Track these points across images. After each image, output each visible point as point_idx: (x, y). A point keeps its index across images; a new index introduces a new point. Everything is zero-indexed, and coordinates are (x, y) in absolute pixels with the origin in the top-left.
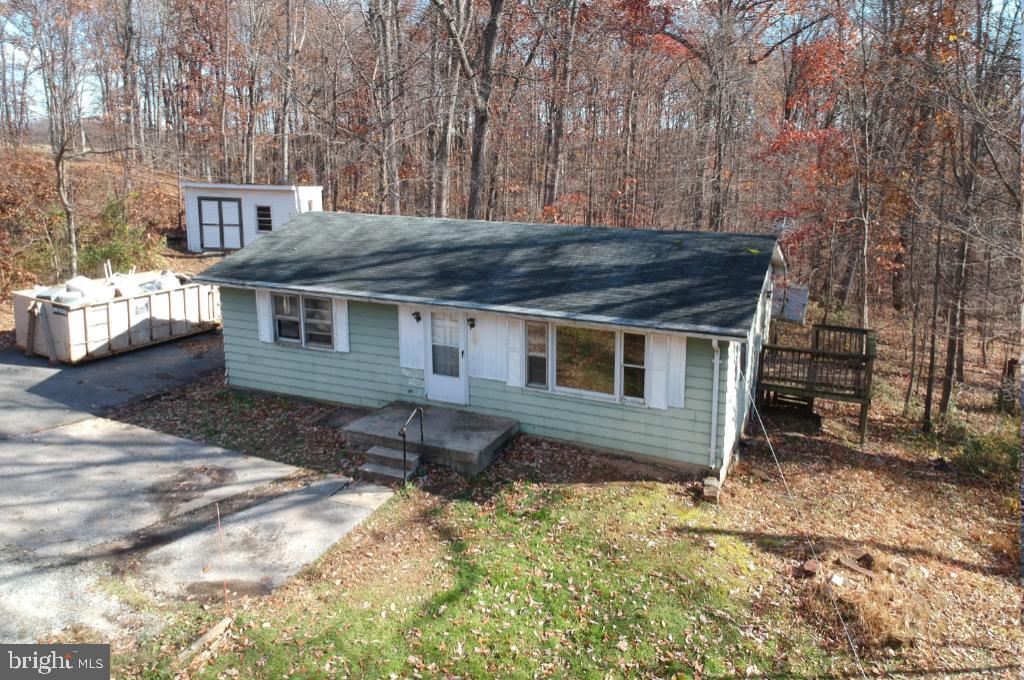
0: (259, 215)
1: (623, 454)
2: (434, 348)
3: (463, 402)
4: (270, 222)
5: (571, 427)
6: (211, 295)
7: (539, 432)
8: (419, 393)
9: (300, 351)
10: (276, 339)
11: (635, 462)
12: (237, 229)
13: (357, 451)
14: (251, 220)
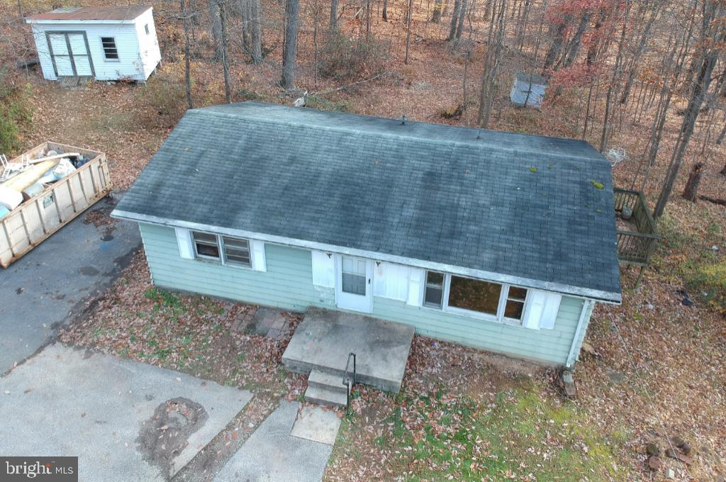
0: (105, 46)
1: (499, 352)
2: (343, 275)
3: (369, 312)
4: (115, 51)
5: (460, 334)
6: (101, 169)
7: (432, 335)
8: (330, 303)
9: (221, 267)
10: (196, 257)
11: (508, 357)
12: (86, 59)
13: (295, 371)
14: (98, 50)
